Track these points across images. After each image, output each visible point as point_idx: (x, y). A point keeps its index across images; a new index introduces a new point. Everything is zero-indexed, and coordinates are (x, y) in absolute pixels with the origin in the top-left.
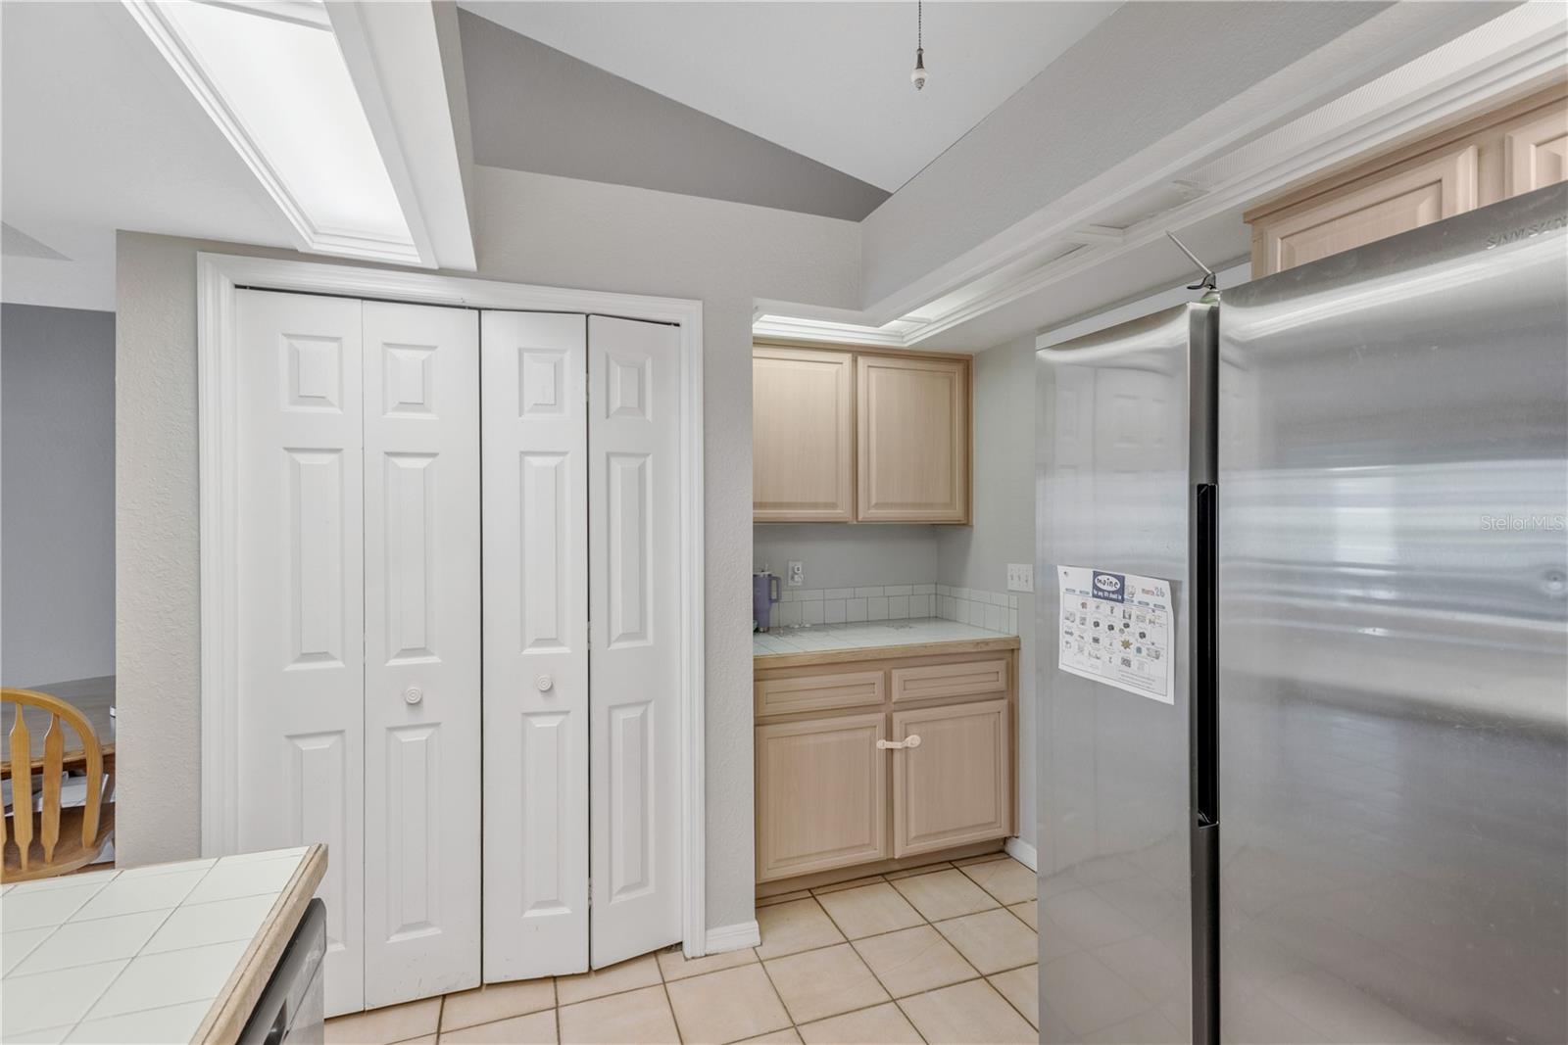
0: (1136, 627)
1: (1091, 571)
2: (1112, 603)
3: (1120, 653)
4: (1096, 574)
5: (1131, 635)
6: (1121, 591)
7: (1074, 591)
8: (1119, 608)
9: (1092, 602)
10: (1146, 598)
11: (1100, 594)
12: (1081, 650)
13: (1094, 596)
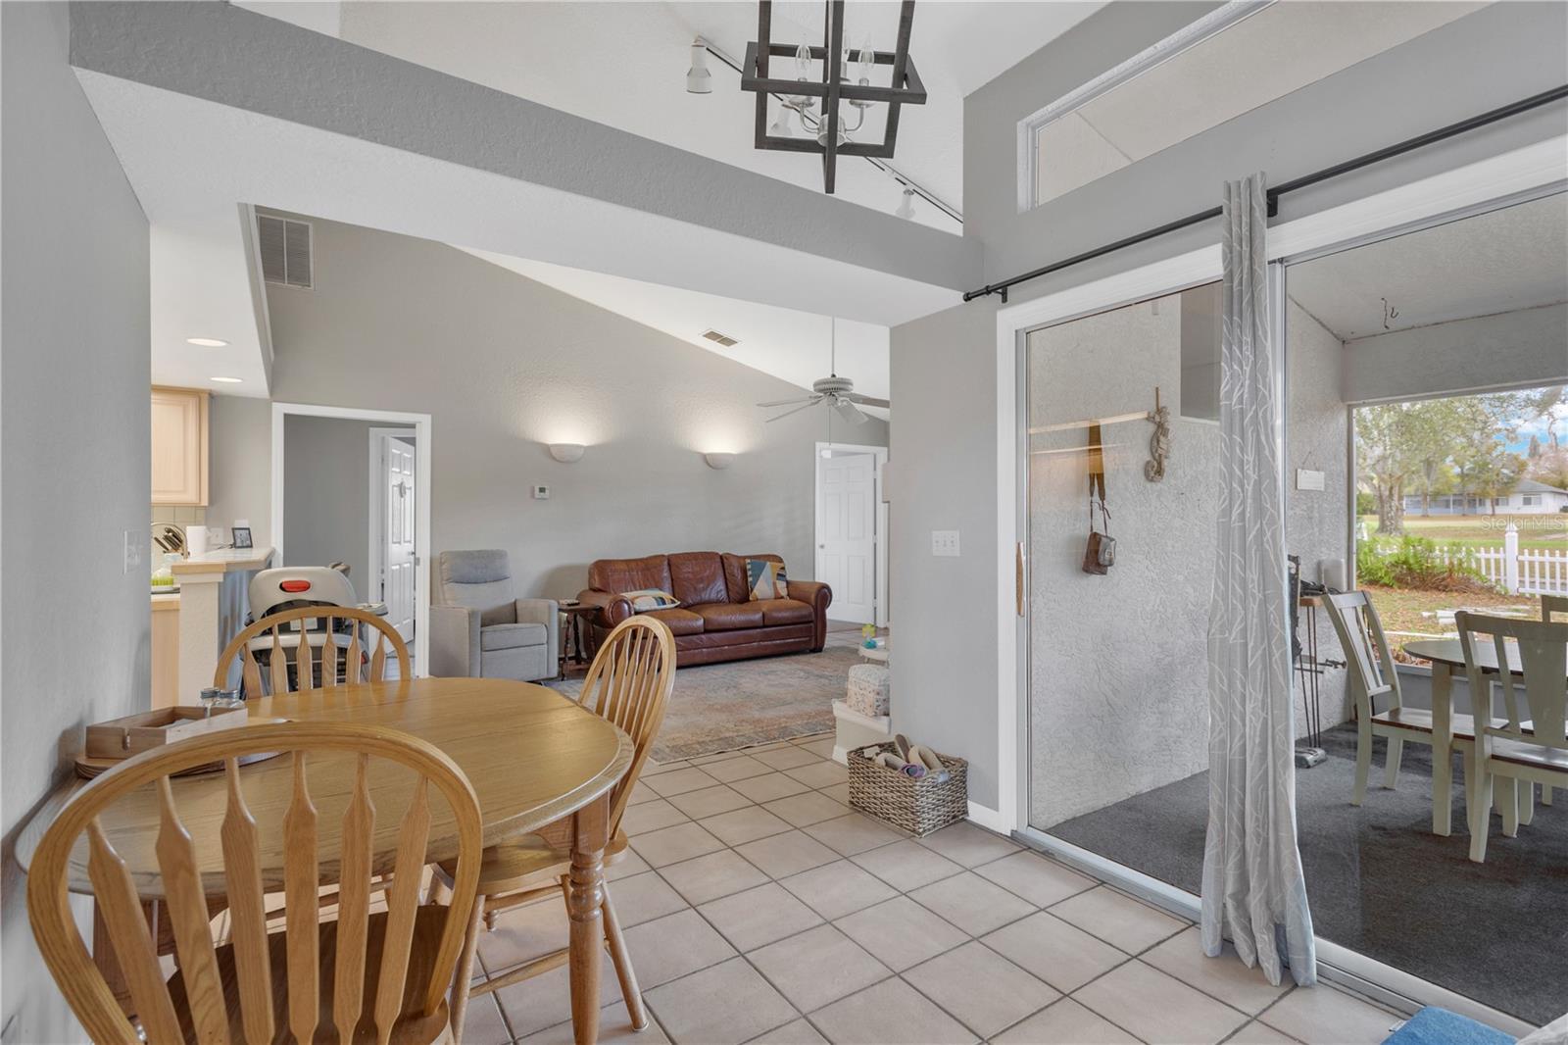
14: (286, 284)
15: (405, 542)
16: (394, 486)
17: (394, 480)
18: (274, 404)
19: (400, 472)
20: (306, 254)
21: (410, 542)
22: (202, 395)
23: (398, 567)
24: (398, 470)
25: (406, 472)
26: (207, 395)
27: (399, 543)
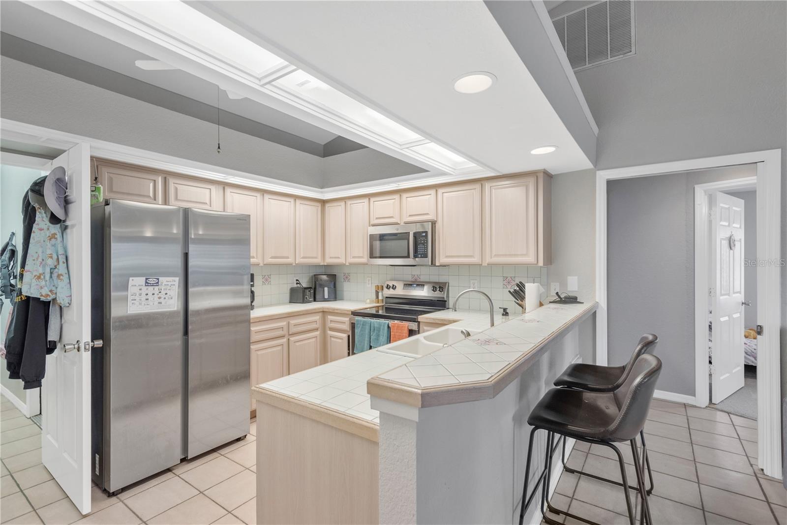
0: (163, 292)
1: (145, 278)
2: (153, 287)
3: (157, 300)
4: (147, 279)
5: (162, 295)
6: (158, 283)
7: (136, 285)
8: (156, 288)
9: (144, 288)
10: (167, 283)
11: (149, 285)
12: (140, 304)
13: (146, 285)
14: (610, 59)
15: (734, 293)
16: (722, 239)
17: (722, 235)
18: (597, 172)
19: (729, 226)
20: (628, 22)
21: (740, 292)
22: (538, 175)
23: (726, 318)
24: (727, 224)
25: (734, 225)
26: (542, 174)
27: (729, 295)
